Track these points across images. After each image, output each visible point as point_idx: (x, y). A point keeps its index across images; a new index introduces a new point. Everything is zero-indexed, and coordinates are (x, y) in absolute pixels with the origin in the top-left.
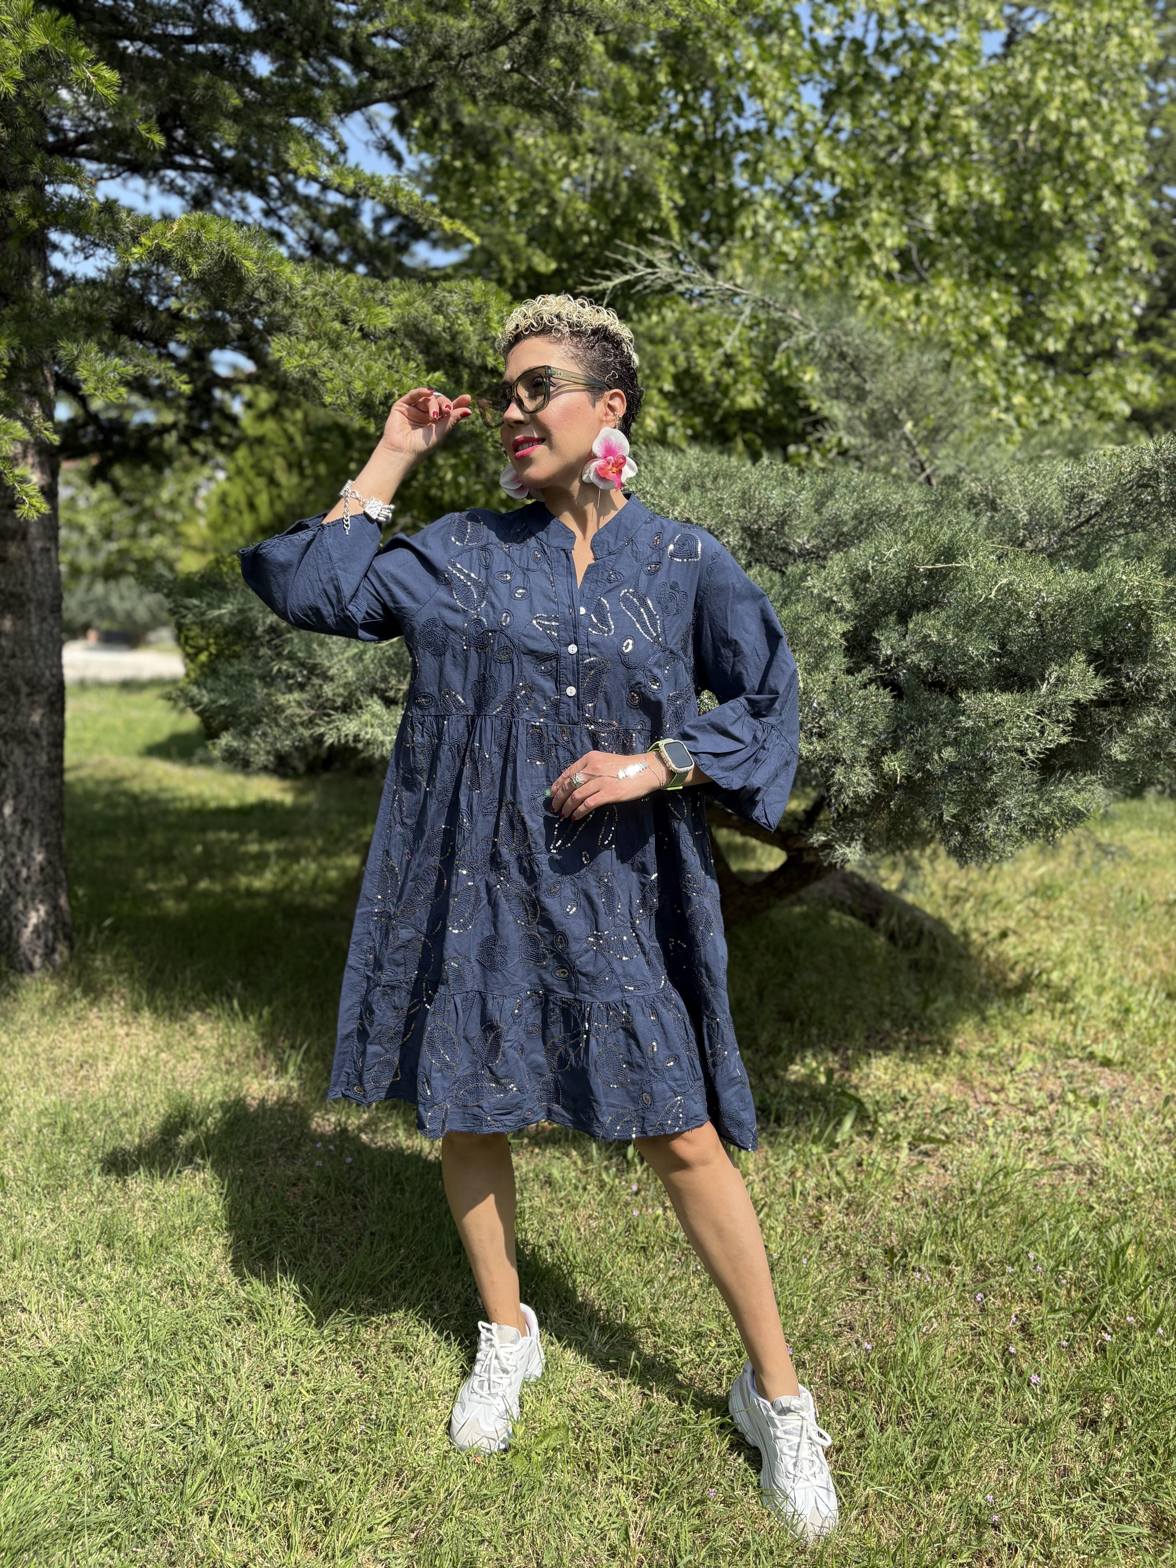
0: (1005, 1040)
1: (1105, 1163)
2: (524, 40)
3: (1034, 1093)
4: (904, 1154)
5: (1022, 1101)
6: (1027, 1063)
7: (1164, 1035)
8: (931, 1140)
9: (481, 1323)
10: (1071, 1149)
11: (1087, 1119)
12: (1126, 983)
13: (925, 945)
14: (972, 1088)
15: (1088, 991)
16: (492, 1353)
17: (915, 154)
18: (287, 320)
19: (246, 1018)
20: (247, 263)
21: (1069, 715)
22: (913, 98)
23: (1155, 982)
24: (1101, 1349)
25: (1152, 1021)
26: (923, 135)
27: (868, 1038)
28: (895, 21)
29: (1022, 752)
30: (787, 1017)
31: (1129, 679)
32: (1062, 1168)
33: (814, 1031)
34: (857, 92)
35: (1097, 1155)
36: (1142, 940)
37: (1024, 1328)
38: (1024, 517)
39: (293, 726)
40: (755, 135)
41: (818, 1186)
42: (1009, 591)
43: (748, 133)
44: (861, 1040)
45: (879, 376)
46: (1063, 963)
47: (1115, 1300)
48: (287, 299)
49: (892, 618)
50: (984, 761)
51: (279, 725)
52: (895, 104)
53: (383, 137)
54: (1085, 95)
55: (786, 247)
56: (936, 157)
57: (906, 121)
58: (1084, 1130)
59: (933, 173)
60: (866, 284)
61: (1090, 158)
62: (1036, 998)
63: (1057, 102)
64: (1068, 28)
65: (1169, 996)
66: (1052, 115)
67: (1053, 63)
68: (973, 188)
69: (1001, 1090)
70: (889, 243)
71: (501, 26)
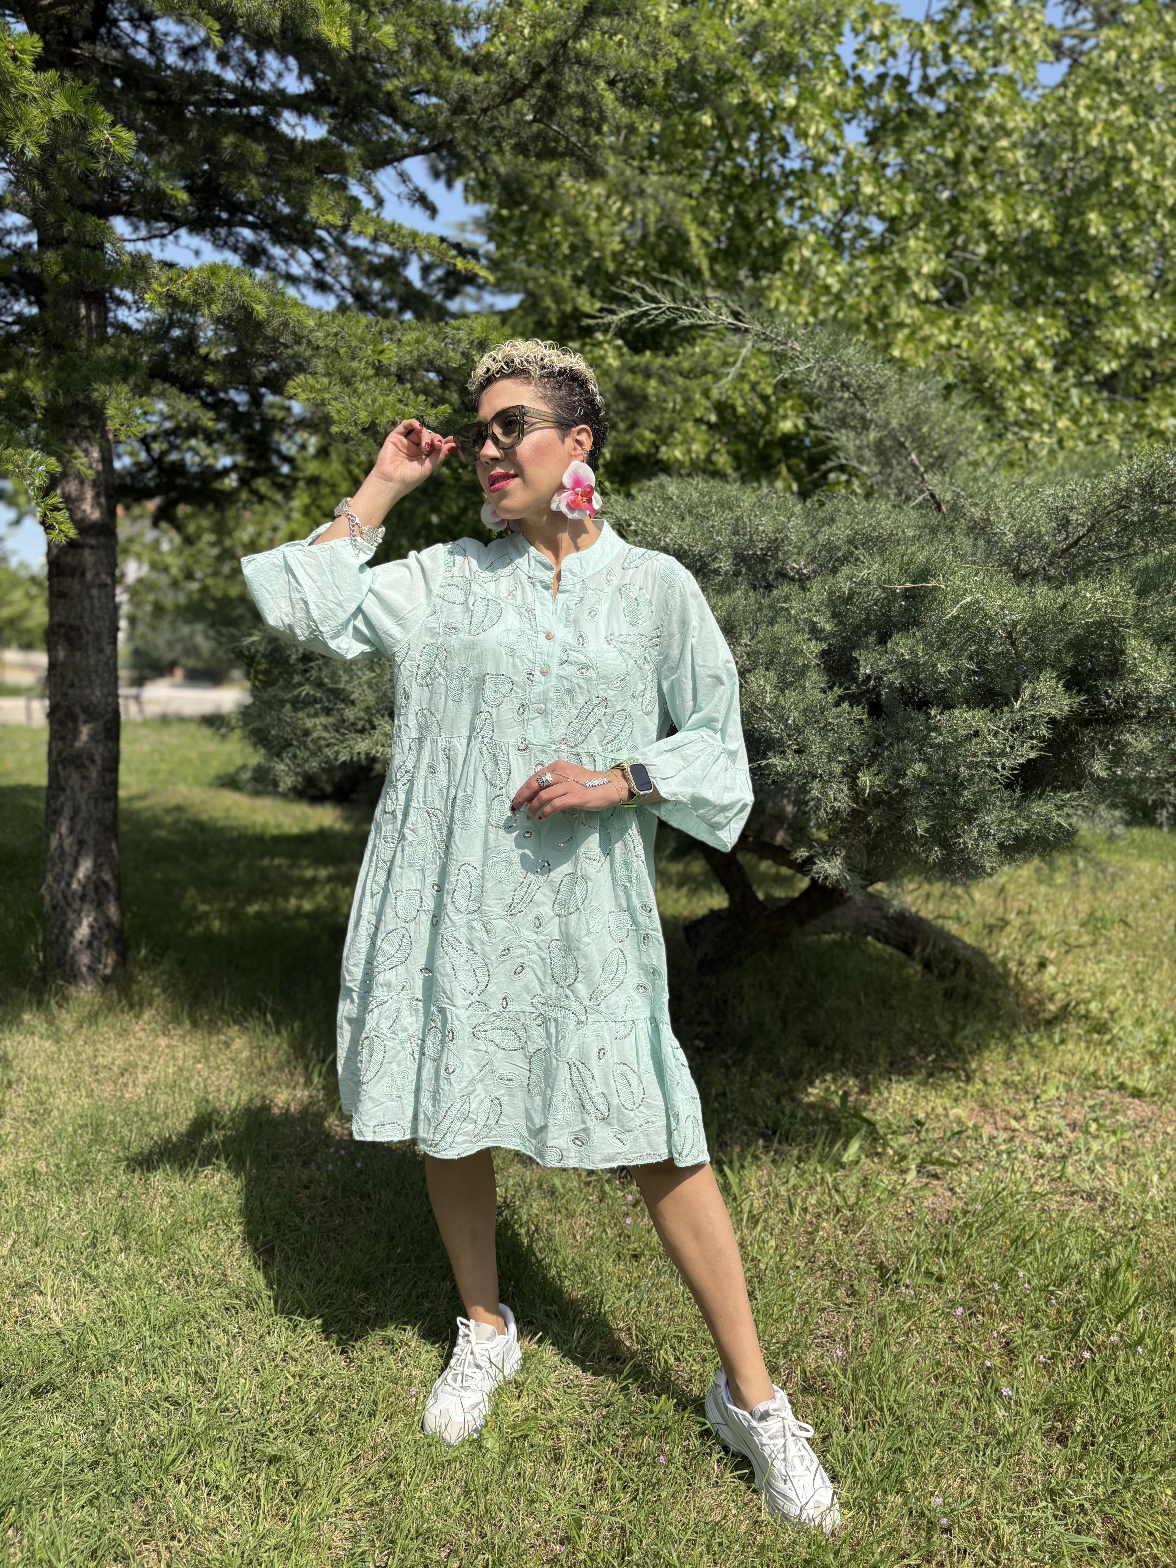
0: (1032, 1067)
1: (1118, 1190)
3: (1055, 1120)
4: (911, 1176)
5: (1042, 1128)
6: (1053, 1091)
8: (940, 1162)
9: (459, 1319)
10: (1086, 1176)
11: (1107, 1147)
13: (962, 973)
14: (993, 1115)
16: (468, 1348)
17: (965, 187)
18: (309, 361)
19: (278, 1032)
20: (258, 308)
21: (1044, 731)
22: (957, 131)
26: (970, 167)
27: (891, 1063)
28: (939, 58)
29: (994, 768)
30: (811, 1041)
31: (1108, 697)
32: (1073, 1194)
33: (838, 1056)
34: (901, 129)
35: (1111, 1182)
37: (1007, 1345)
40: (800, 174)
41: (820, 1203)
43: (792, 172)
44: (885, 1065)
46: (1102, 993)
47: (1101, 1320)
48: (310, 343)
49: (872, 639)
50: (956, 777)
51: (307, 748)
52: (939, 138)
53: (416, 189)
54: (1131, 120)
55: (830, 281)
56: (983, 188)
57: (950, 153)
58: (1101, 1158)
59: (978, 202)
60: (905, 312)
61: (1139, 181)
62: (1075, 1028)
63: (1099, 127)
64: (1112, 56)
66: (1095, 143)
67: (1097, 91)
68: (1021, 216)
69: (1021, 1117)
70: (926, 269)
71: (515, 80)
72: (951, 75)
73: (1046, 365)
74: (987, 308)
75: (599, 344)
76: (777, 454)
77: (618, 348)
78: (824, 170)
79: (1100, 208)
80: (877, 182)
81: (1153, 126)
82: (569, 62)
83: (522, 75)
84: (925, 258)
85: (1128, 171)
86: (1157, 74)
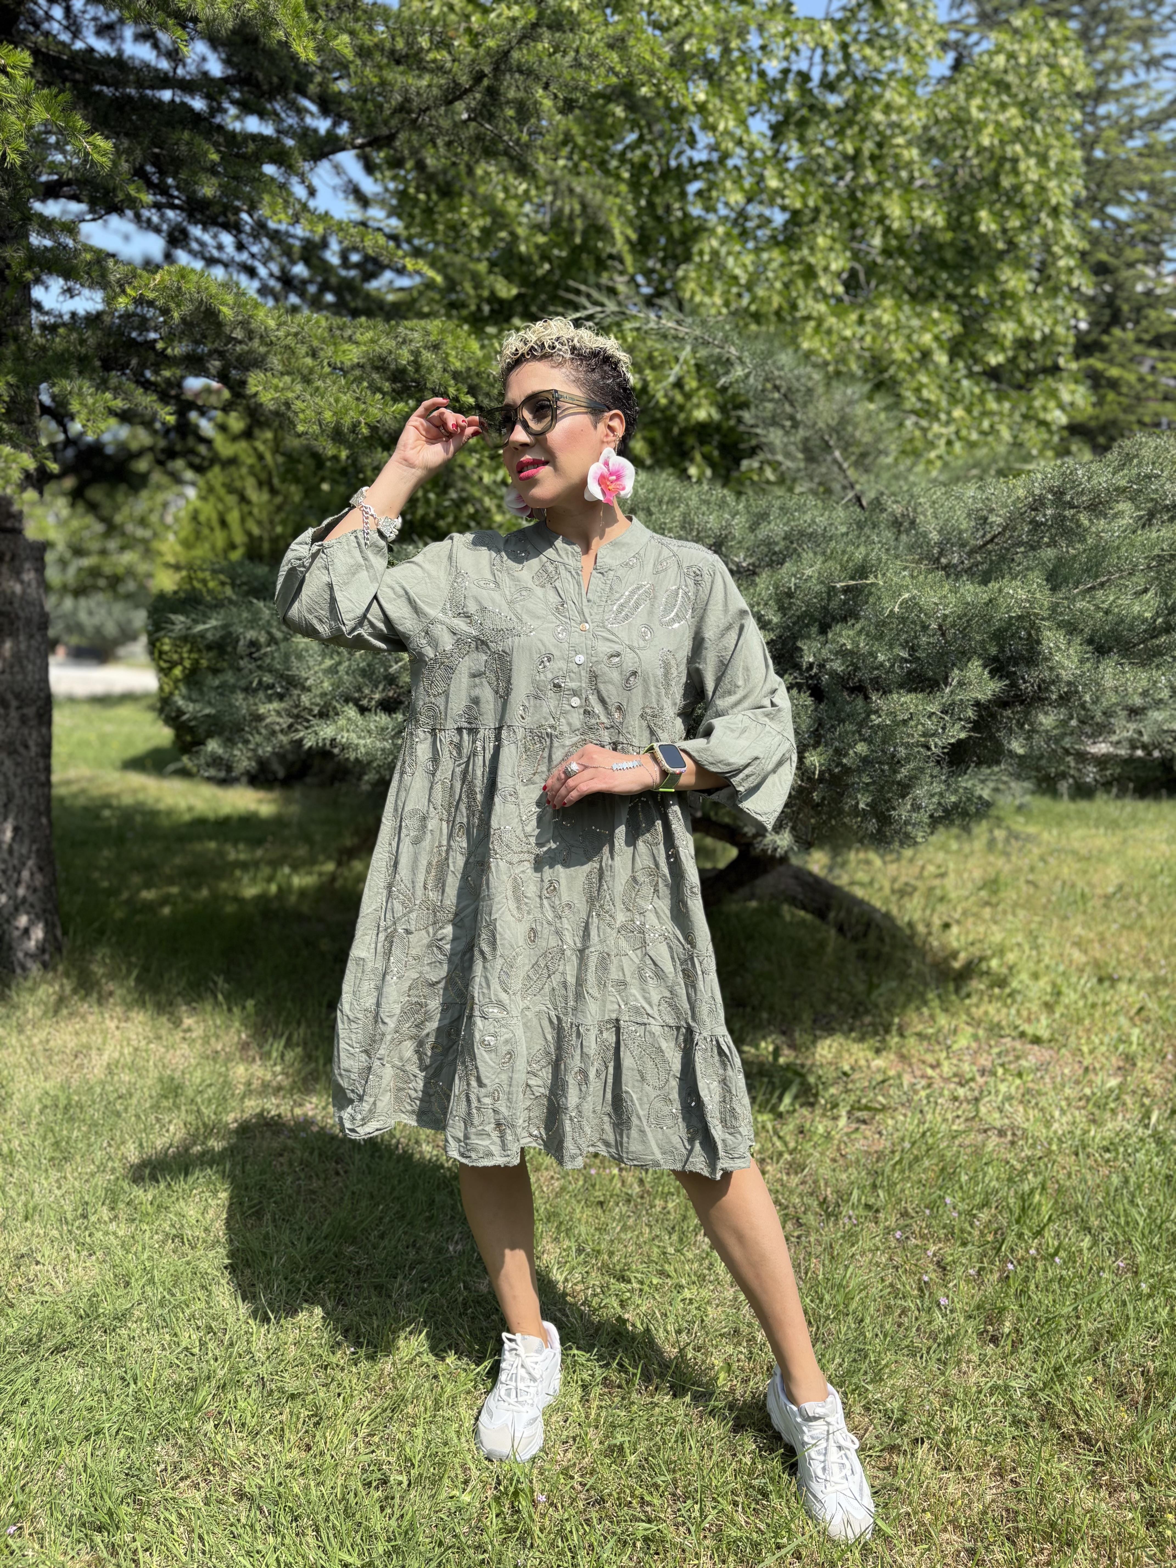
0: (943, 1020)
1: (1025, 1126)
2: (478, 96)
3: (966, 1067)
4: (842, 1122)
5: (956, 1075)
6: (962, 1042)
7: (1091, 1015)
8: (867, 1108)
10: (997, 1115)
11: (1013, 1090)
12: (1061, 968)
13: (873, 935)
14: (911, 1065)
15: (1024, 976)
17: (862, 181)
18: (264, 357)
20: (225, 309)
21: (970, 713)
22: (856, 128)
23: (1088, 969)
24: (1006, 1278)
25: (1081, 1003)
26: (868, 163)
27: (815, 1021)
28: (839, 56)
29: (927, 747)
31: (1025, 682)
32: (986, 1131)
33: (765, 1015)
34: (803, 123)
35: (1019, 1119)
36: (1078, 930)
37: (940, 1263)
38: (934, 536)
39: (273, 733)
40: (708, 166)
42: (910, 605)
43: (701, 164)
44: (809, 1023)
45: (810, 407)
46: (1001, 952)
47: (1021, 1238)
48: (262, 339)
49: (814, 630)
50: (893, 756)
51: (259, 733)
52: (840, 134)
53: (350, 181)
54: (1018, 122)
55: (738, 271)
56: (880, 183)
57: (850, 150)
58: (1009, 1098)
59: (877, 198)
60: (811, 305)
61: (1025, 181)
62: (977, 984)
63: (990, 129)
64: (1001, 60)
65: (1101, 980)
66: (986, 142)
67: (987, 92)
68: (916, 213)
69: (936, 1066)
70: (834, 267)
71: (457, 84)
72: (850, 72)
73: (942, 358)
74: (888, 303)
76: (691, 441)
78: (730, 163)
79: (990, 206)
80: (781, 174)
81: (1038, 129)
82: (510, 70)
83: (465, 80)
84: (832, 255)
85: (1015, 172)
86: (1043, 79)
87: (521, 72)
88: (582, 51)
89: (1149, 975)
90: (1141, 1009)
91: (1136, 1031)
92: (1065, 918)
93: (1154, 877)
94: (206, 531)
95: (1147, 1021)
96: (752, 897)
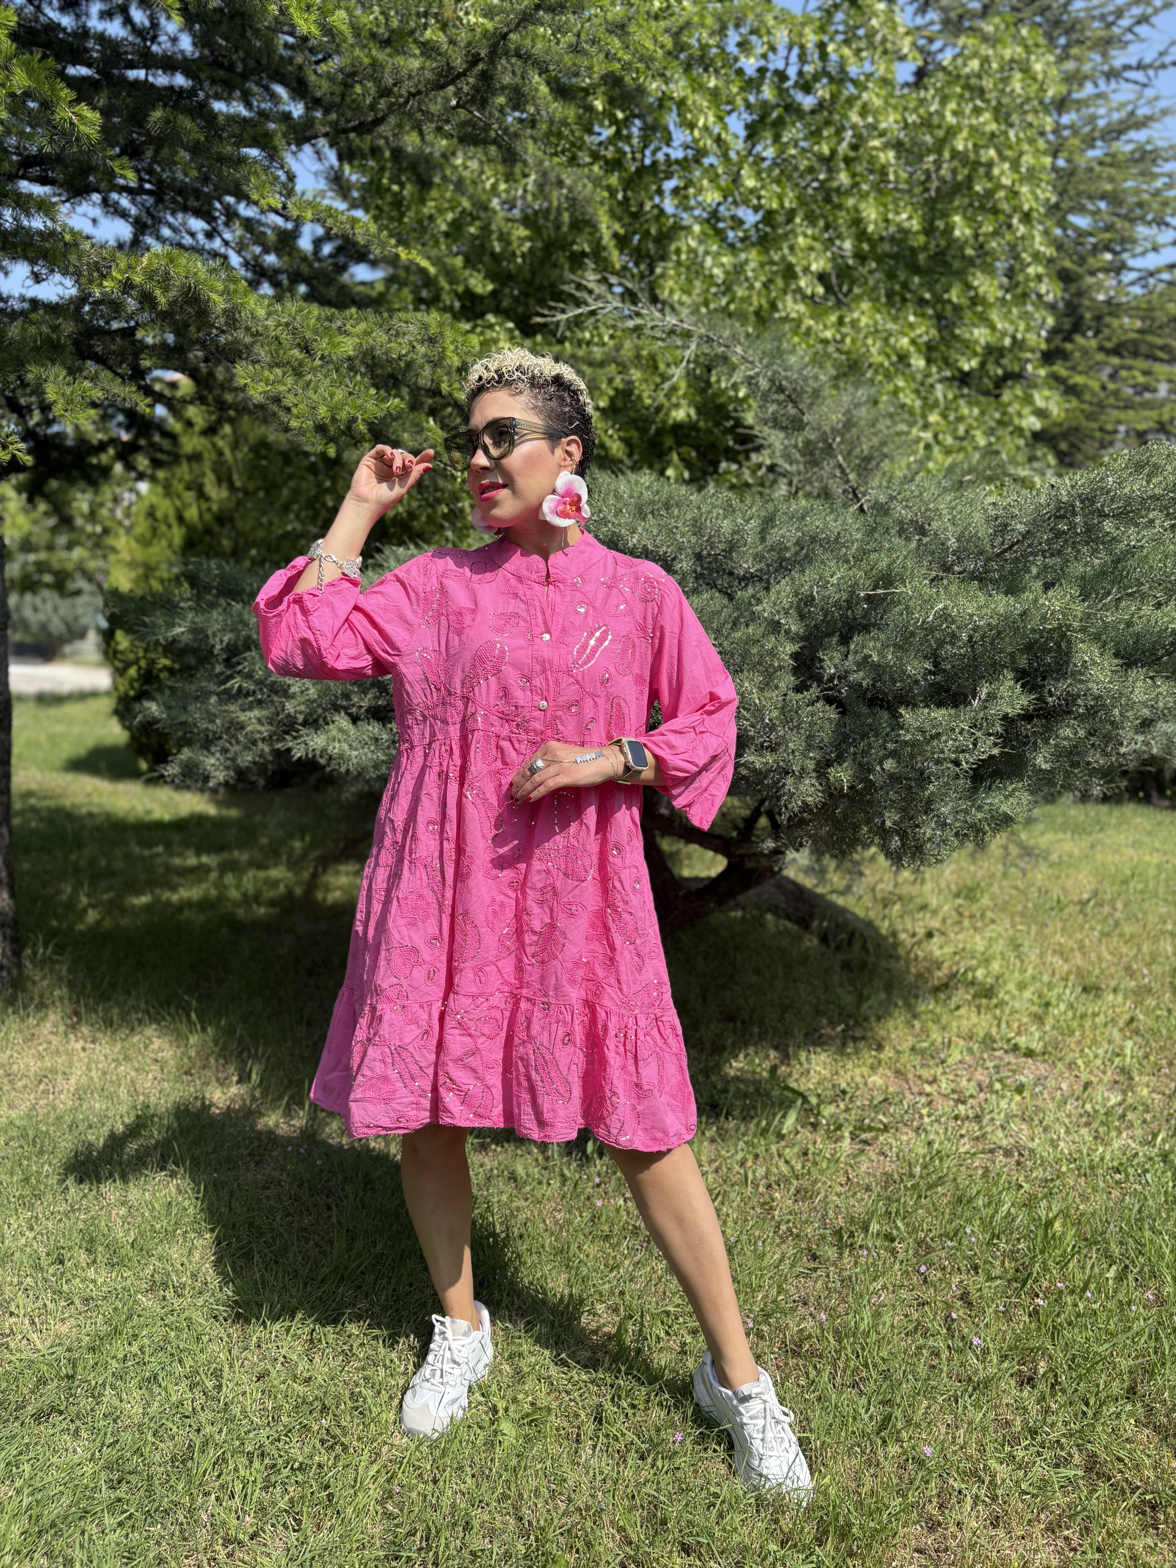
0: (936, 1034)
1: (1031, 1145)
2: (471, 80)
3: (964, 1083)
4: (846, 1143)
5: (953, 1091)
6: (956, 1056)
7: (1081, 1026)
10: (1000, 1133)
11: (1013, 1106)
12: (1046, 978)
13: (857, 945)
14: (907, 1081)
15: (1011, 987)
17: (835, 184)
18: (250, 348)
19: (204, 1030)
20: (214, 296)
21: (999, 729)
22: (832, 129)
23: (1072, 977)
24: (1035, 1313)
25: (1070, 1014)
26: (842, 165)
27: (806, 1035)
28: (816, 56)
29: (957, 763)
30: (730, 1017)
31: (1051, 694)
32: (992, 1151)
33: (756, 1030)
34: (779, 124)
35: (1024, 1139)
36: (1059, 938)
37: (964, 1297)
38: (952, 543)
39: (254, 742)
40: (684, 164)
41: (767, 1174)
42: (944, 615)
43: (677, 162)
44: (801, 1037)
45: (816, 409)
46: (987, 962)
47: (1045, 1268)
48: (248, 329)
49: (835, 639)
50: (922, 772)
51: (238, 742)
52: (815, 135)
53: (331, 168)
54: (993, 127)
55: (716, 271)
56: (856, 185)
57: (826, 150)
58: (1011, 1116)
59: (852, 200)
60: (792, 307)
61: (999, 186)
62: (962, 995)
63: (965, 133)
64: (975, 64)
65: (1085, 990)
66: (960, 147)
67: (961, 96)
68: (891, 216)
69: (934, 1081)
70: (814, 267)
71: (450, 68)
72: (825, 73)
73: (917, 362)
74: (865, 305)
75: (491, 326)
76: (669, 442)
77: (510, 331)
78: (706, 161)
79: (964, 210)
80: (758, 175)
81: (1012, 134)
82: (506, 53)
83: (459, 63)
84: (813, 255)
85: (989, 176)
86: (1017, 85)
87: (519, 56)
88: (583, 36)
89: (1133, 984)
90: (1132, 1020)
91: (1129, 1044)
92: (1044, 925)
93: (1125, 882)
94: (163, 528)
95: (1137, 1032)
96: (737, 906)
